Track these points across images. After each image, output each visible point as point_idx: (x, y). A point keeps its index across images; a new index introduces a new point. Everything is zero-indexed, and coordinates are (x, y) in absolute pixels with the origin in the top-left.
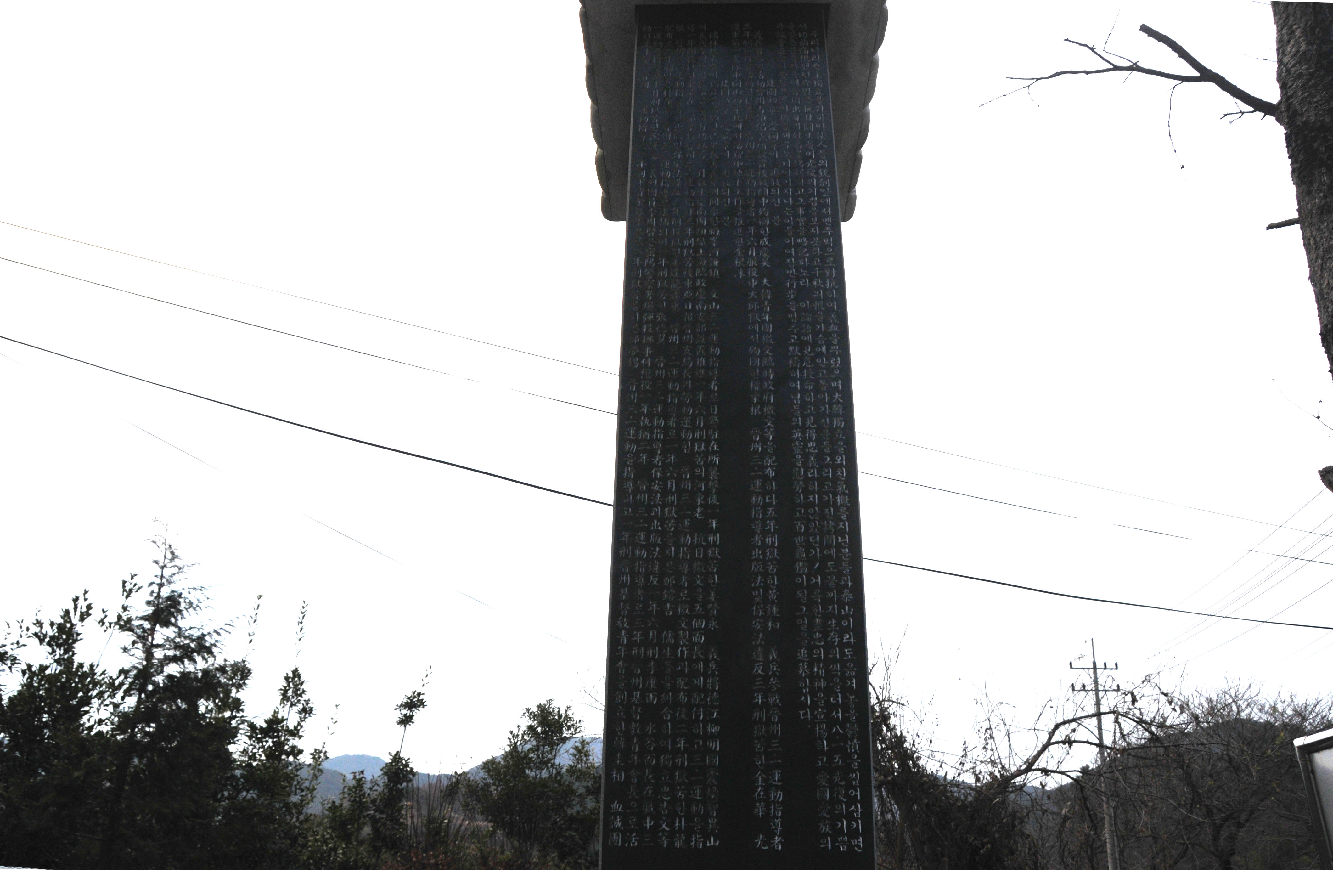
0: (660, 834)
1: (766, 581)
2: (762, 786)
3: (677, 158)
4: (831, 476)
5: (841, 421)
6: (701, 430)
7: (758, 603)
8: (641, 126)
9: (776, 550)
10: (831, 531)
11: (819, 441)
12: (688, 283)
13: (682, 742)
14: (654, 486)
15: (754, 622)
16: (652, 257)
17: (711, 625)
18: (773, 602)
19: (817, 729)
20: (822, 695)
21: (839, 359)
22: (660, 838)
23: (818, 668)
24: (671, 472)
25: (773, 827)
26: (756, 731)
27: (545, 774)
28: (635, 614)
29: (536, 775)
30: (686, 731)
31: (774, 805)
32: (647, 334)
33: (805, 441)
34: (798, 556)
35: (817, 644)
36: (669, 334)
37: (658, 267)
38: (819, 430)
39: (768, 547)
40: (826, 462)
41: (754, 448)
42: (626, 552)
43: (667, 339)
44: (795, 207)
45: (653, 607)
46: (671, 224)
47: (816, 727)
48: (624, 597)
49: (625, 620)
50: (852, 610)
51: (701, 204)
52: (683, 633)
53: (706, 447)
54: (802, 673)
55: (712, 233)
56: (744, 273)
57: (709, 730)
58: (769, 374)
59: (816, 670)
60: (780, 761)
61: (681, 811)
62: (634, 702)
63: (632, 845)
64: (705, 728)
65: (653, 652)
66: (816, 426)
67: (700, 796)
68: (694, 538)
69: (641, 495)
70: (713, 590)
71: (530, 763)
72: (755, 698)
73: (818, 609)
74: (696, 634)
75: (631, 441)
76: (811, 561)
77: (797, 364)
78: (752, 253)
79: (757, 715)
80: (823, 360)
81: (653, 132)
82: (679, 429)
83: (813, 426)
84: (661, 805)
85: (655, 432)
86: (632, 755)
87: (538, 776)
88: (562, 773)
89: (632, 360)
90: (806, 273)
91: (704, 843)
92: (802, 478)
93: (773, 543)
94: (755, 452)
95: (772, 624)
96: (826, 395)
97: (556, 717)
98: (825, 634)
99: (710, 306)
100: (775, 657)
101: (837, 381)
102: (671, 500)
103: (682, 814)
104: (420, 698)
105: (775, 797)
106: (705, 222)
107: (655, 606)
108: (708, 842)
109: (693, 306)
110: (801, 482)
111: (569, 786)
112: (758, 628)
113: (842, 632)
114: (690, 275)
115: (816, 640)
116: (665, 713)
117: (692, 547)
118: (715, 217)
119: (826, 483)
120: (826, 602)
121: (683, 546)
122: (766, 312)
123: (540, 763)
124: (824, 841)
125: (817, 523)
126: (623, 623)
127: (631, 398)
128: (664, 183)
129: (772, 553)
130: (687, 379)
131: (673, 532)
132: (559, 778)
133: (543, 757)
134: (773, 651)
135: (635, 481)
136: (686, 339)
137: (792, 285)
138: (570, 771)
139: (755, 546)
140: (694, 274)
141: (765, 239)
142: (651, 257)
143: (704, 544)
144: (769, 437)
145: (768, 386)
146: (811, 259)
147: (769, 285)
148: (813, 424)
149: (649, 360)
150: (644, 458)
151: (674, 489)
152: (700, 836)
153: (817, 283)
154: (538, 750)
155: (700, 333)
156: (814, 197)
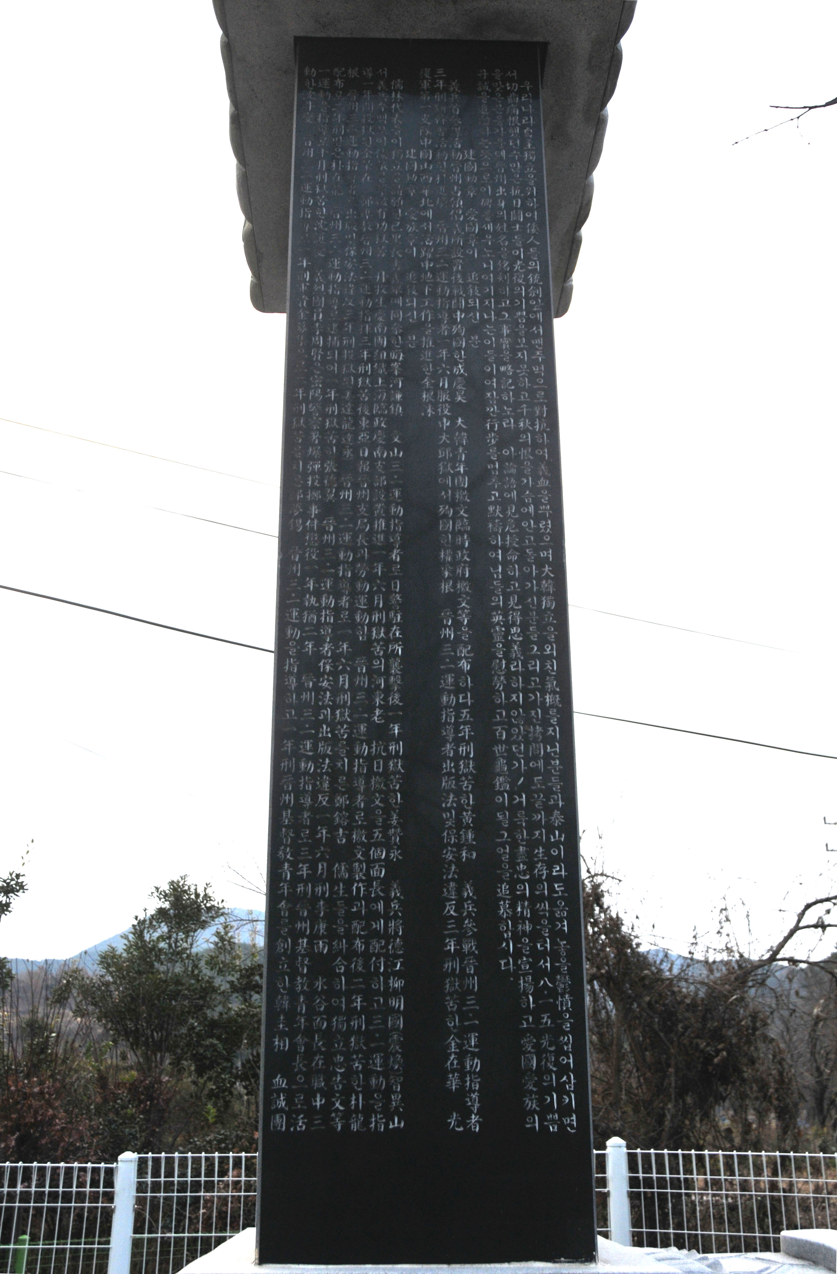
0: (333, 1115)
1: (460, 800)
2: (455, 1053)
3: (349, 256)
4: (538, 670)
5: (551, 600)
6: (380, 611)
7: (450, 828)
8: (304, 211)
9: (471, 763)
10: (539, 738)
11: (524, 626)
12: (364, 423)
13: (359, 1000)
14: (323, 681)
15: (444, 852)
16: (318, 387)
17: (393, 855)
18: (467, 827)
19: (522, 982)
20: (527, 941)
21: (549, 522)
22: (333, 1119)
23: (523, 908)
24: (343, 665)
25: (470, 1104)
26: (448, 985)
27: (178, 969)
28: (300, 842)
29: (168, 970)
30: (363, 986)
31: (470, 1076)
32: (313, 488)
33: (508, 626)
34: (498, 770)
35: (522, 877)
36: (340, 488)
37: (327, 402)
38: (525, 612)
39: (461, 758)
40: (533, 653)
41: (445, 635)
42: (288, 765)
43: (337, 495)
44: (498, 325)
45: (322, 833)
46: (341, 343)
47: (520, 980)
48: (286, 821)
49: (288, 849)
50: (563, 836)
51: (380, 319)
52: (359, 865)
53: (387, 633)
54: (503, 913)
55: (393, 356)
56: (433, 411)
57: (391, 985)
58: (463, 542)
59: (519, 909)
60: (477, 1022)
61: (358, 1086)
62: (300, 951)
63: (298, 1129)
64: (386, 983)
65: (322, 890)
66: (520, 607)
67: (380, 1067)
68: (372, 747)
69: (306, 694)
70: (395, 812)
71: (160, 955)
72: (446, 945)
73: (523, 835)
74: (375, 867)
75: (294, 625)
76: (514, 775)
77: (498, 529)
78: (444, 385)
79: (448, 966)
80: (530, 523)
81: (319, 220)
82: (353, 610)
83: (516, 608)
84: (334, 1079)
85: (323, 613)
86: (299, 1017)
87: (171, 971)
88: (200, 966)
89: (294, 522)
90: (510, 411)
91: (386, 1125)
92: (504, 673)
93: (468, 754)
94: (447, 640)
95: (466, 853)
96: (534, 567)
97: (193, 897)
98: (531, 866)
99: (391, 453)
100: (471, 895)
101: (547, 550)
102: (344, 699)
103: (360, 1089)
104: (19, 881)
105: (471, 1066)
106: (385, 343)
107: (324, 833)
108: (391, 1124)
109: (371, 454)
110: (502, 678)
111: (210, 982)
112: (451, 858)
113: (551, 862)
114: (366, 413)
115: (519, 873)
116: (337, 965)
117: (370, 759)
118: (397, 336)
119: (533, 678)
120: (532, 826)
121: (358, 757)
122: (461, 461)
123: (172, 954)
124: (530, 1119)
125: (522, 728)
126: (286, 854)
127: (293, 571)
128: (333, 288)
129: (467, 766)
130: (363, 546)
131: (345, 740)
132: (196, 972)
133: (176, 947)
134: (468, 887)
135: (299, 676)
136: (361, 495)
137: (492, 427)
138: (211, 963)
139: (445, 758)
140: (371, 410)
141: (460, 366)
142: (316, 388)
143: (383, 754)
144: (464, 621)
145: (463, 557)
146: (517, 394)
147: (464, 427)
148: (517, 605)
149: (316, 522)
150: (310, 646)
151: (347, 686)
152: (381, 1116)
153: (525, 424)
154: (169, 938)
155: (379, 487)
156: (522, 310)
